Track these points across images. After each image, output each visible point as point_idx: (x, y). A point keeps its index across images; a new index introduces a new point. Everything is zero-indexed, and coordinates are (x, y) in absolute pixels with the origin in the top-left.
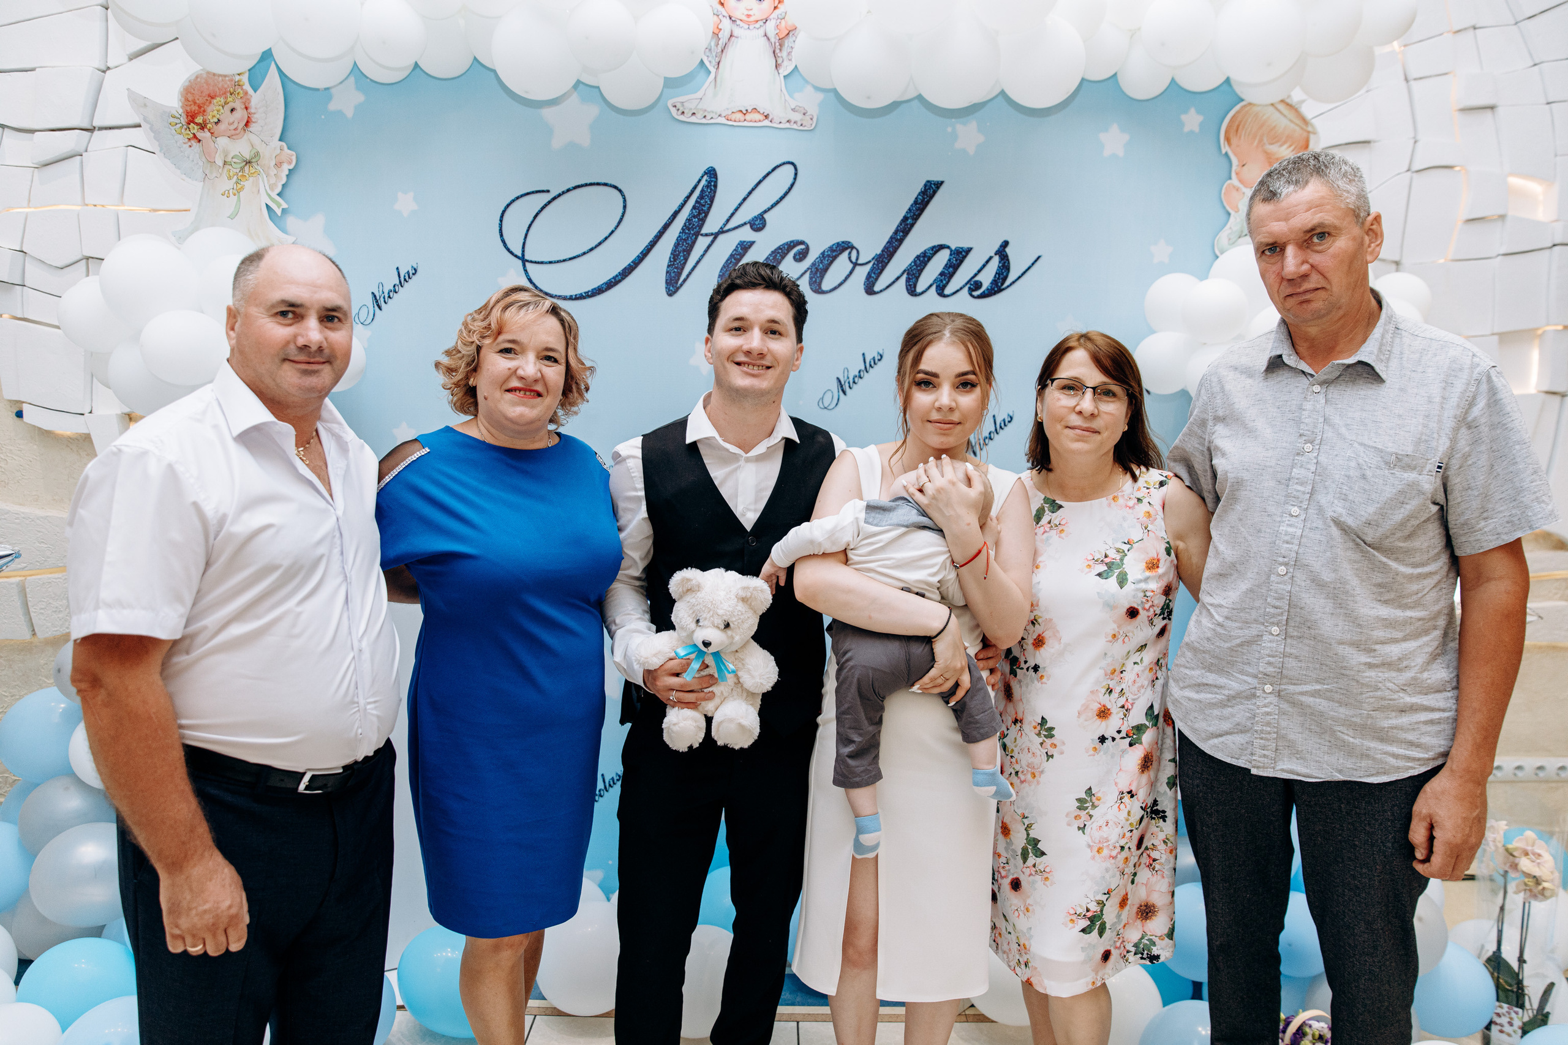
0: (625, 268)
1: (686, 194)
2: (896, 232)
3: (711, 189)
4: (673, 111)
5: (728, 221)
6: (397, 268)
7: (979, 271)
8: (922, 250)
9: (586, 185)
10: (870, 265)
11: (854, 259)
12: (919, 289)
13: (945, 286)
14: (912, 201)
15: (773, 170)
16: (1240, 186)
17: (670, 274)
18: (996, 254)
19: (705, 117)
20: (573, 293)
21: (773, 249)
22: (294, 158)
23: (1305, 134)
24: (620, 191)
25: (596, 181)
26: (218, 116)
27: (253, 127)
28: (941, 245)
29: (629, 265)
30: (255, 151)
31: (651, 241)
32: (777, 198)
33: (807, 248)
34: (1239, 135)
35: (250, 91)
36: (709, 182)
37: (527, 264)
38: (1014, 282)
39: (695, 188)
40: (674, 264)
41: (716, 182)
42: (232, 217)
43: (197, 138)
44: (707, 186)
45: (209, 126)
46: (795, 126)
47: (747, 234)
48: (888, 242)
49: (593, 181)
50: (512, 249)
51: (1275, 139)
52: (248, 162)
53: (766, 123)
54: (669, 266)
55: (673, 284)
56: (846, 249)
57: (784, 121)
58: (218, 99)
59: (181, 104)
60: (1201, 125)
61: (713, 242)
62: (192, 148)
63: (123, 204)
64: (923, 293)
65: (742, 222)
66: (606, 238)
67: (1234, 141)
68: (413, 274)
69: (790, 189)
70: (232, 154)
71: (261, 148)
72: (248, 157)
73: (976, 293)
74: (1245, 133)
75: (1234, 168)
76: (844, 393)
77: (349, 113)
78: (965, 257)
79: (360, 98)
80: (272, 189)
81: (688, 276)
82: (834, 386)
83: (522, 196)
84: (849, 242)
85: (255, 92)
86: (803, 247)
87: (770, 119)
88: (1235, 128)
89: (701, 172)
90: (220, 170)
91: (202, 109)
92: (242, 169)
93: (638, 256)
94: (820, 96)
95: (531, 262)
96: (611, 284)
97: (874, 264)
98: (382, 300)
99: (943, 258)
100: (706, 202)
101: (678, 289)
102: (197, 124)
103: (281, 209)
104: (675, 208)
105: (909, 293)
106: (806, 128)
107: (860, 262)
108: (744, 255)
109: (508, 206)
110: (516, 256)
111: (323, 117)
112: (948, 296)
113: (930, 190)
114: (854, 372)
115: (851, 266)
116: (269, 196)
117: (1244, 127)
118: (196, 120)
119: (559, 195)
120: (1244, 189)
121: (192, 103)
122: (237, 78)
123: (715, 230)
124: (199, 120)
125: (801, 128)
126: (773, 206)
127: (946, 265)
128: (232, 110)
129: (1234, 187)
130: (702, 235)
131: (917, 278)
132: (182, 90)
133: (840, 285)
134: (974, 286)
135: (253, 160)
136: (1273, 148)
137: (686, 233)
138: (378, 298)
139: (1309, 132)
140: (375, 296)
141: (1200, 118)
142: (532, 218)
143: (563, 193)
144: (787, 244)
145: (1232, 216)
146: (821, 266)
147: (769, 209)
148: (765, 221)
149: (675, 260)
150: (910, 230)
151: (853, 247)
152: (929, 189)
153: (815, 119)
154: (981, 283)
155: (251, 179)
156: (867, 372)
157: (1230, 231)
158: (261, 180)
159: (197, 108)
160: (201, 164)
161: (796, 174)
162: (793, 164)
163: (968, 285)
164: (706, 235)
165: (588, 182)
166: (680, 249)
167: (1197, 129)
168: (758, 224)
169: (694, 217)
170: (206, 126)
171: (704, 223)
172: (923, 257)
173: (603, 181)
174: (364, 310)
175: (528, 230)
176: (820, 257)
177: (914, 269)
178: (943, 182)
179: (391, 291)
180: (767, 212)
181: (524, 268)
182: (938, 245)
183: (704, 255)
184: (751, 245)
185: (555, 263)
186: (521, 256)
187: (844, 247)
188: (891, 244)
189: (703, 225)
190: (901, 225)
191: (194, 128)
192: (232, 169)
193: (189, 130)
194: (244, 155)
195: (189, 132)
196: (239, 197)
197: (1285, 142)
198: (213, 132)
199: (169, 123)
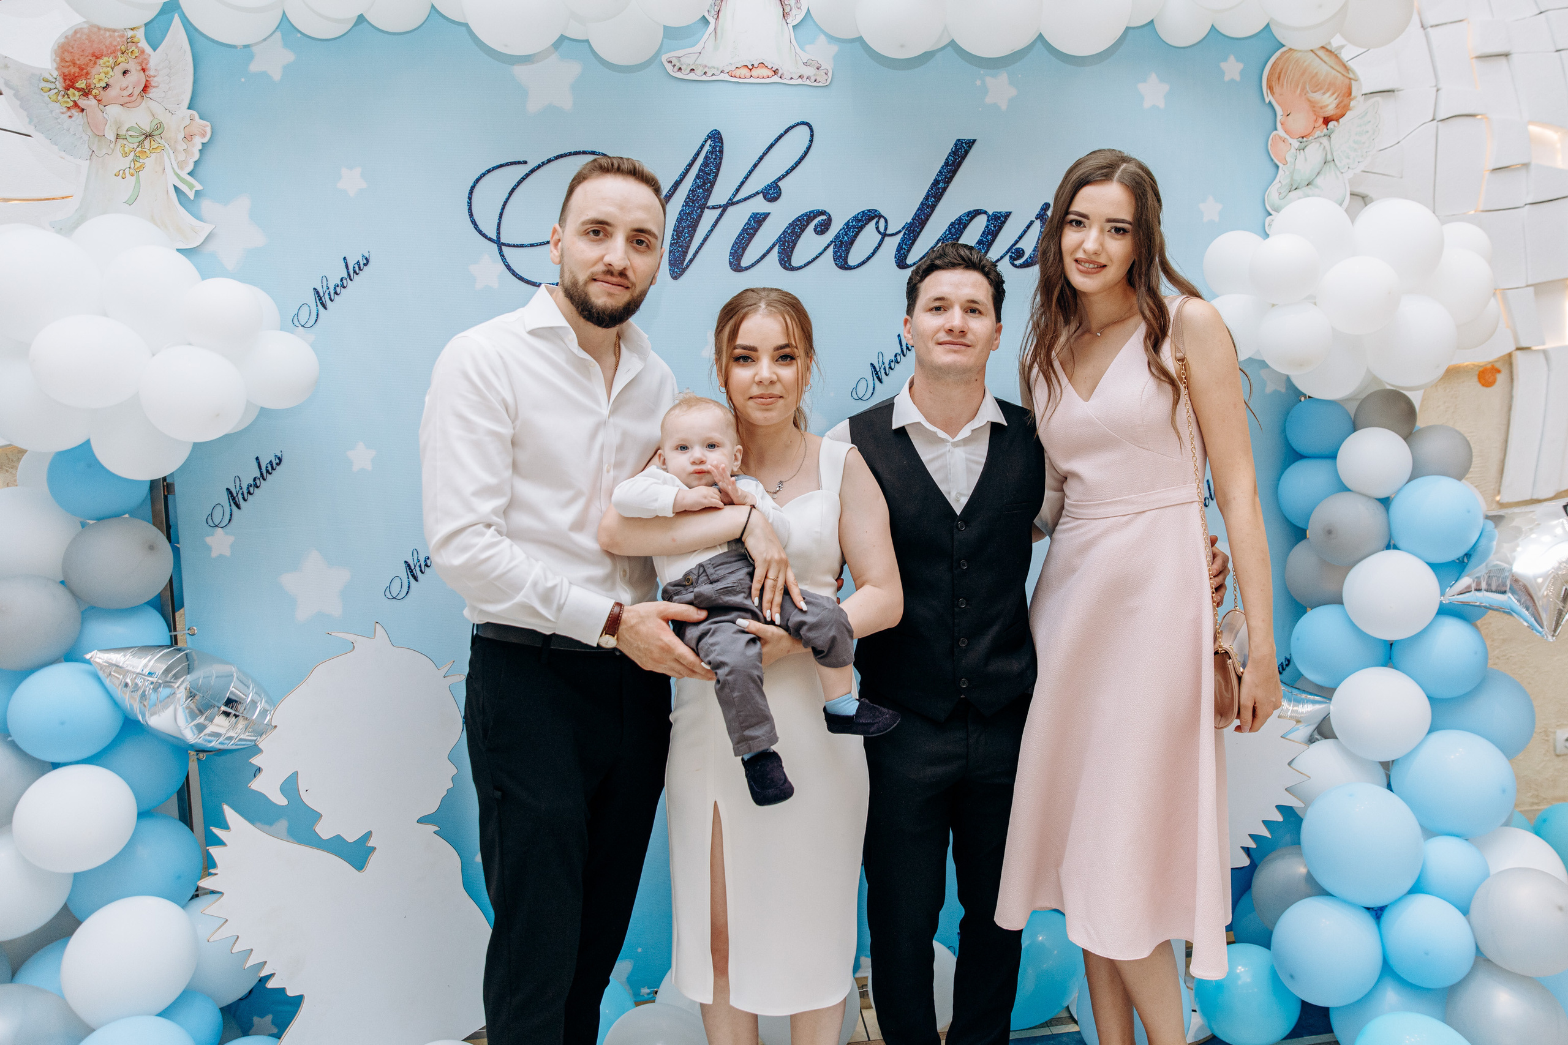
1: (688, 162)
2: (927, 198)
3: (716, 155)
4: (669, 67)
5: (738, 190)
6: (345, 259)
7: (1020, 238)
8: (957, 217)
9: (570, 154)
10: (901, 235)
11: (882, 229)
14: (942, 163)
15: (786, 131)
16: (1287, 137)
17: (674, 255)
18: (1037, 219)
19: (705, 73)
21: (791, 222)
22: (208, 130)
25: (581, 150)
26: (106, 80)
27: (153, 93)
28: (978, 210)
30: (156, 122)
32: (792, 163)
33: (830, 219)
34: (1281, 83)
35: (148, 49)
36: (714, 148)
37: (503, 247)
39: (698, 154)
40: (677, 243)
41: (722, 147)
42: (130, 202)
43: (79, 107)
44: (712, 152)
45: (94, 92)
46: (808, 82)
47: (759, 205)
48: (918, 209)
49: (578, 151)
50: (484, 231)
51: (1318, 87)
52: (149, 136)
53: (776, 79)
54: (672, 244)
55: (678, 265)
56: (873, 218)
57: (795, 76)
58: (105, 59)
59: (55, 65)
60: (1242, 73)
61: (721, 215)
62: (73, 119)
65: (754, 192)
67: (1277, 89)
68: (365, 265)
69: (806, 153)
70: (127, 126)
71: (164, 117)
72: (148, 130)
73: (1017, 262)
74: (1288, 79)
75: (1279, 118)
76: (880, 381)
77: (277, 76)
78: (1004, 222)
79: (289, 57)
80: (182, 168)
81: (695, 255)
82: (868, 373)
83: (494, 169)
84: (876, 211)
85: (155, 50)
86: (824, 217)
87: (779, 75)
88: (1277, 76)
89: (705, 136)
90: (112, 146)
91: (85, 71)
92: (141, 143)
94: (834, 48)
95: (509, 245)
97: (905, 234)
98: (327, 296)
99: (980, 223)
100: (712, 170)
101: (684, 271)
102: (79, 90)
103: (194, 191)
104: (676, 177)
106: (820, 84)
107: (888, 232)
108: (758, 228)
109: (478, 180)
110: (490, 239)
111: (243, 80)
113: (961, 151)
114: (889, 356)
115: (880, 237)
116: (178, 176)
117: (1285, 74)
118: (77, 85)
119: (539, 167)
120: (1291, 140)
121: (70, 64)
122: (130, 34)
123: (724, 202)
124: (81, 84)
125: (815, 84)
126: (787, 173)
127: (983, 233)
128: (125, 73)
129: (1280, 137)
130: (708, 208)
132: (56, 47)
133: (869, 258)
134: (1015, 254)
135: (155, 133)
136: (1316, 96)
138: (322, 295)
139: (1351, 79)
140: (318, 293)
141: (1241, 66)
142: (507, 195)
143: (543, 164)
144: (806, 214)
145: (1280, 169)
146: (846, 238)
147: (784, 176)
148: (780, 189)
149: (679, 238)
150: (942, 195)
151: (880, 216)
152: (961, 148)
153: (830, 74)
154: (1023, 250)
155: (153, 155)
156: (904, 356)
157: (1279, 185)
158: (166, 157)
159: (77, 70)
160: (86, 138)
161: (812, 136)
162: (807, 124)
163: (1009, 254)
164: (714, 208)
165: (573, 151)
166: (684, 224)
167: (1237, 78)
168: (772, 193)
169: (699, 187)
170: (90, 91)
171: (710, 193)
172: (958, 224)
173: (590, 150)
174: (305, 309)
175: (503, 208)
176: (844, 228)
177: (950, 238)
178: (976, 140)
179: (338, 286)
180: (781, 179)
181: (500, 253)
182: (974, 211)
183: (712, 230)
184: (764, 219)
185: (537, 245)
186: (496, 239)
187: (870, 216)
188: (922, 211)
189: (709, 196)
190: (932, 189)
191: (75, 95)
192: (128, 144)
193: (69, 98)
194: (142, 127)
195: (69, 100)
196: (138, 179)
197: (1328, 90)
198: (100, 98)
199: (42, 89)
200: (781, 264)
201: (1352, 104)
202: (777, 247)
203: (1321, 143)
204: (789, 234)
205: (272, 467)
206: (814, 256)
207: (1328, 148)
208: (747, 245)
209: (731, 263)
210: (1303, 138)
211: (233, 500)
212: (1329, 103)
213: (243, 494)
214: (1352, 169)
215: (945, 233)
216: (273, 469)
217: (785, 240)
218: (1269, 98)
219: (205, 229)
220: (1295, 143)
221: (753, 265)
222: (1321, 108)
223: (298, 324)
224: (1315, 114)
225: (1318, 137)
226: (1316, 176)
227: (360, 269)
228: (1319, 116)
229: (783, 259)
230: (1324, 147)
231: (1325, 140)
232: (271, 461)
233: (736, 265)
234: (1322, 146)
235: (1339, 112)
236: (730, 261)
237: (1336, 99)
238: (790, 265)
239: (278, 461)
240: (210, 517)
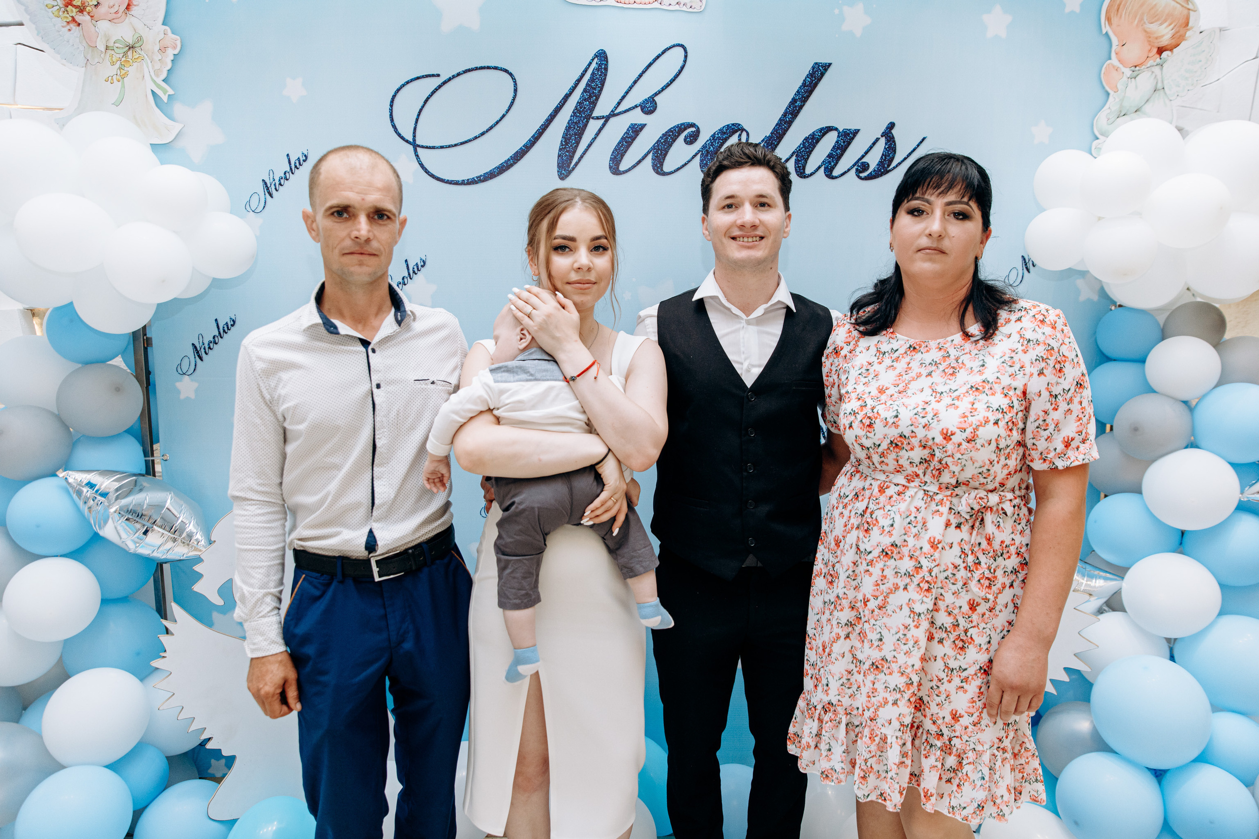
0: (517, 152)
1: (577, 77)
2: (785, 115)
3: (601, 72)
5: (619, 104)
6: (288, 155)
7: (866, 153)
8: (811, 132)
9: (476, 69)
12: (808, 170)
13: (833, 168)
14: (800, 83)
15: (664, 52)
16: (1120, 66)
17: (562, 158)
18: (882, 136)
20: (465, 177)
21: (664, 132)
22: (179, 43)
23: (1186, 12)
24: (511, 74)
25: (486, 65)
27: (134, 10)
28: (830, 127)
29: (521, 148)
30: (138, 35)
31: (542, 125)
32: (667, 80)
33: (698, 131)
34: (1119, 14)
36: (600, 65)
37: (418, 149)
38: (900, 164)
39: (586, 71)
40: (565, 148)
41: (606, 65)
42: (117, 104)
43: (76, 22)
44: (598, 70)
45: (88, 9)
46: (684, 8)
47: (637, 117)
48: (777, 124)
49: (483, 65)
50: (403, 134)
51: (1156, 17)
52: (131, 47)
53: (656, 5)
54: (560, 150)
55: (565, 167)
56: (736, 131)
57: (674, 3)
60: (1082, 5)
61: (604, 125)
62: (72, 32)
63: (15, 103)
64: (812, 174)
65: (633, 105)
66: (497, 123)
67: (1115, 20)
68: (304, 161)
69: (680, 72)
70: (114, 39)
71: (143, 32)
72: (130, 41)
73: (863, 175)
74: (1125, 14)
75: (1114, 48)
78: (853, 138)
80: (157, 76)
81: (580, 160)
83: (412, 80)
84: (739, 125)
86: (693, 129)
87: (659, 1)
89: (592, 55)
90: (102, 55)
92: (125, 54)
93: (530, 140)
95: (423, 147)
96: (502, 169)
98: (273, 187)
99: (831, 139)
100: (597, 85)
101: (570, 172)
102: (76, 7)
103: (167, 96)
104: (566, 91)
105: (798, 175)
106: (695, 10)
108: (636, 138)
109: (398, 90)
110: (407, 141)
112: (836, 178)
113: (818, 73)
116: (154, 82)
117: (1125, 5)
119: (450, 79)
120: (1123, 69)
123: (607, 113)
124: (77, 2)
125: (691, 10)
126: (663, 89)
127: (834, 147)
129: (1114, 67)
130: (593, 118)
131: (806, 160)
134: (861, 167)
135: (136, 45)
136: (1153, 27)
137: (577, 116)
138: (269, 185)
139: (1189, 9)
140: (266, 183)
142: (422, 103)
143: (454, 77)
144: (677, 126)
145: (1110, 96)
146: (712, 148)
147: (660, 92)
148: (656, 104)
149: (567, 144)
150: (798, 112)
151: (743, 130)
152: (817, 71)
153: (704, 1)
154: (868, 164)
155: (135, 64)
157: (1109, 111)
158: (145, 64)
160: (82, 48)
161: (686, 57)
162: (682, 46)
163: (856, 167)
164: (598, 118)
165: (480, 66)
166: (571, 132)
167: (1077, 10)
168: (649, 106)
169: (585, 100)
170: (84, 8)
171: (595, 106)
172: (811, 139)
173: (493, 65)
174: (255, 197)
175: (419, 115)
176: (710, 139)
177: (803, 151)
178: (831, 64)
179: (282, 178)
180: (658, 95)
181: (415, 153)
182: (827, 127)
183: (595, 138)
184: (641, 129)
185: (446, 147)
186: (412, 141)
187: (735, 129)
188: (780, 126)
189: (594, 108)
190: (790, 107)
191: (73, 11)
192: (115, 54)
193: (68, 14)
194: (126, 40)
195: (68, 15)
196: (123, 84)
197: (1165, 21)
198: (92, 15)
199: (47, 6)
200: (654, 169)
201: (1188, 34)
202: (650, 156)
203: (1153, 72)
204: (662, 143)
205: (228, 328)
206: (683, 163)
207: (1159, 77)
208: (625, 152)
209: (610, 167)
210: (1136, 67)
211: (197, 353)
212: (1165, 33)
213: (205, 349)
214: (1182, 97)
215: (799, 146)
216: (228, 329)
217: (659, 149)
218: (1106, 28)
219: (177, 127)
220: (1128, 72)
221: (629, 170)
222: (1157, 38)
223: (250, 210)
224: (1150, 45)
225: (1150, 66)
226: (1146, 103)
227: (300, 165)
228: (1153, 46)
229: (656, 165)
230: (1156, 76)
231: (1157, 70)
232: (227, 323)
233: (615, 170)
234: (1154, 75)
235: (1173, 42)
236: (610, 165)
237: (1172, 29)
238: (662, 170)
239: (232, 323)
240: (179, 366)
